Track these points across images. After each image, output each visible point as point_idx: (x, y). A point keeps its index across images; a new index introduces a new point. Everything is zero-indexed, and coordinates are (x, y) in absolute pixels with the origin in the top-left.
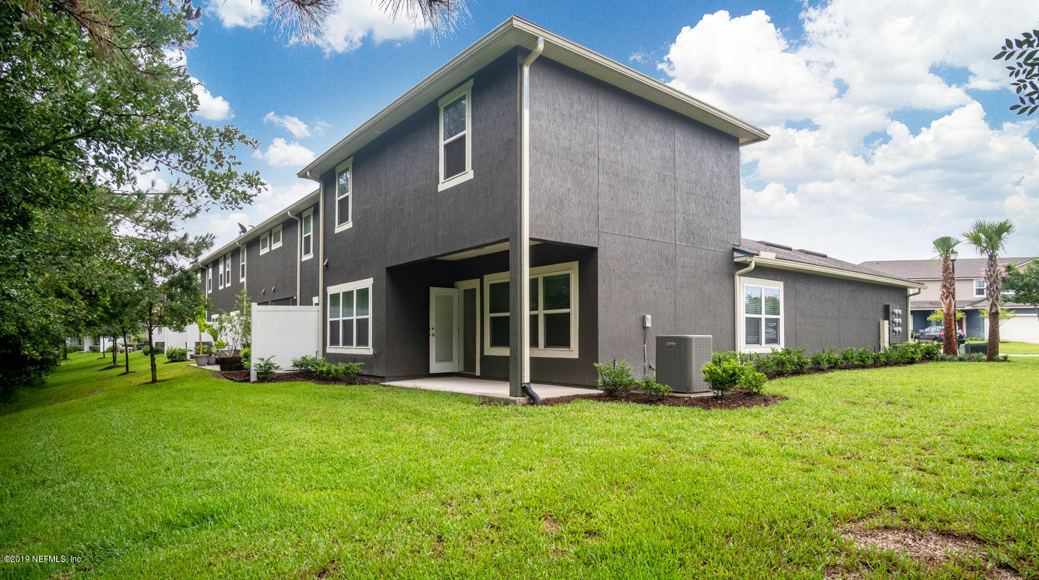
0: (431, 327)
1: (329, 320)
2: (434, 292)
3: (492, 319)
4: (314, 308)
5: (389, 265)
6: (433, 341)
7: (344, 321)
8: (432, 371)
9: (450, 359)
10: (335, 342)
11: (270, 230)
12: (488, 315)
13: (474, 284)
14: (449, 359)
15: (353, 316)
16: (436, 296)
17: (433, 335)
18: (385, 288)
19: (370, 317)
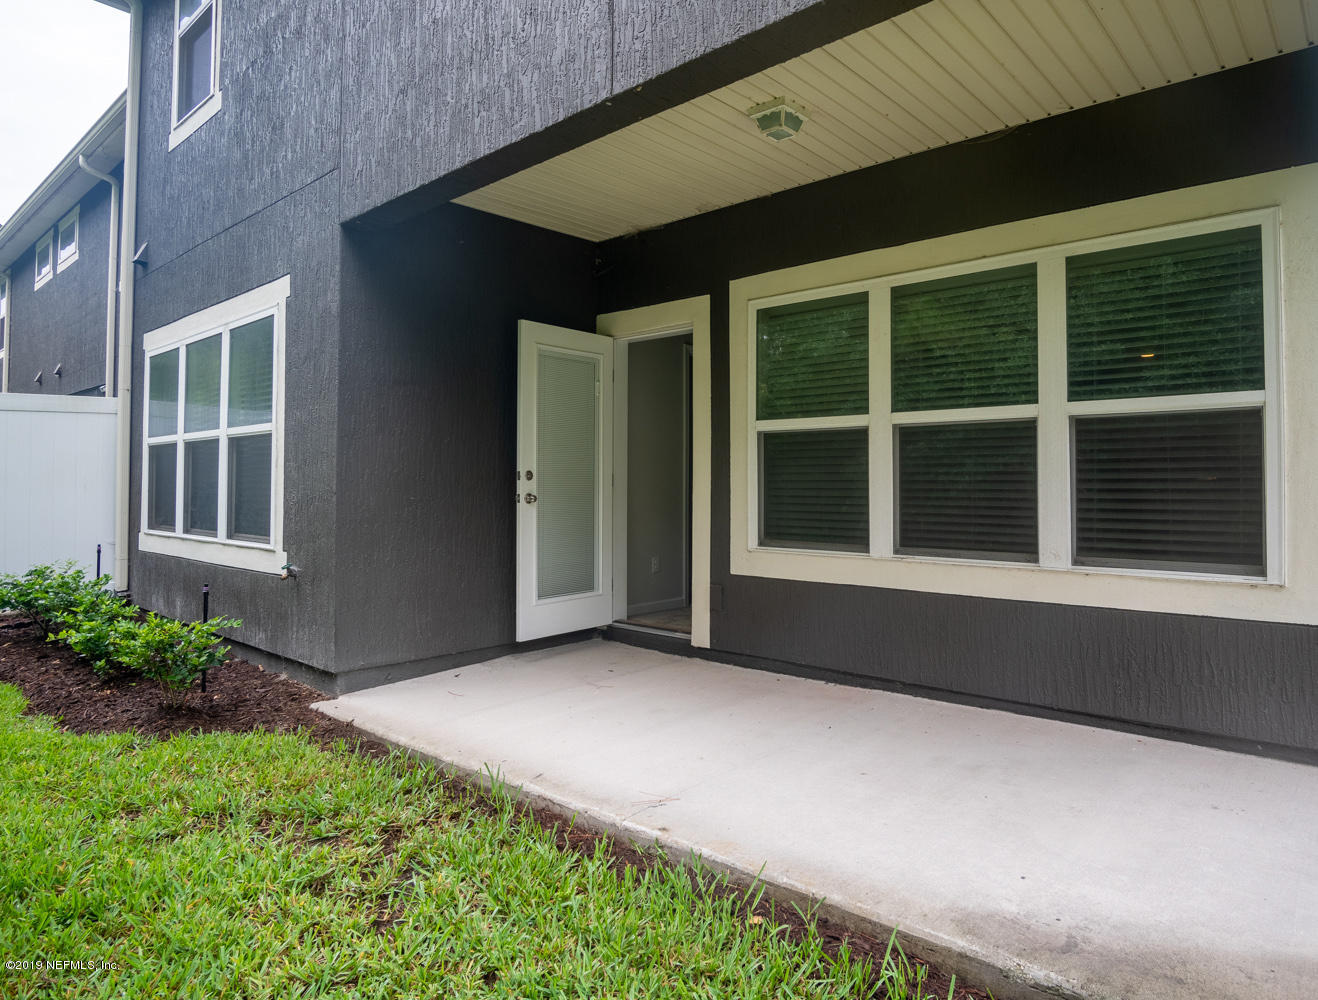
0: (521, 468)
1: (147, 441)
2: (535, 339)
3: (768, 441)
4: (107, 403)
5: (353, 211)
6: (528, 521)
7: (189, 445)
8: (523, 634)
9: (585, 584)
10: (162, 518)
11: (55, 227)
12: (748, 429)
13: (689, 315)
14: (580, 581)
15: (217, 427)
16: (542, 356)
17: (530, 498)
18: (335, 308)
19: (275, 426)
